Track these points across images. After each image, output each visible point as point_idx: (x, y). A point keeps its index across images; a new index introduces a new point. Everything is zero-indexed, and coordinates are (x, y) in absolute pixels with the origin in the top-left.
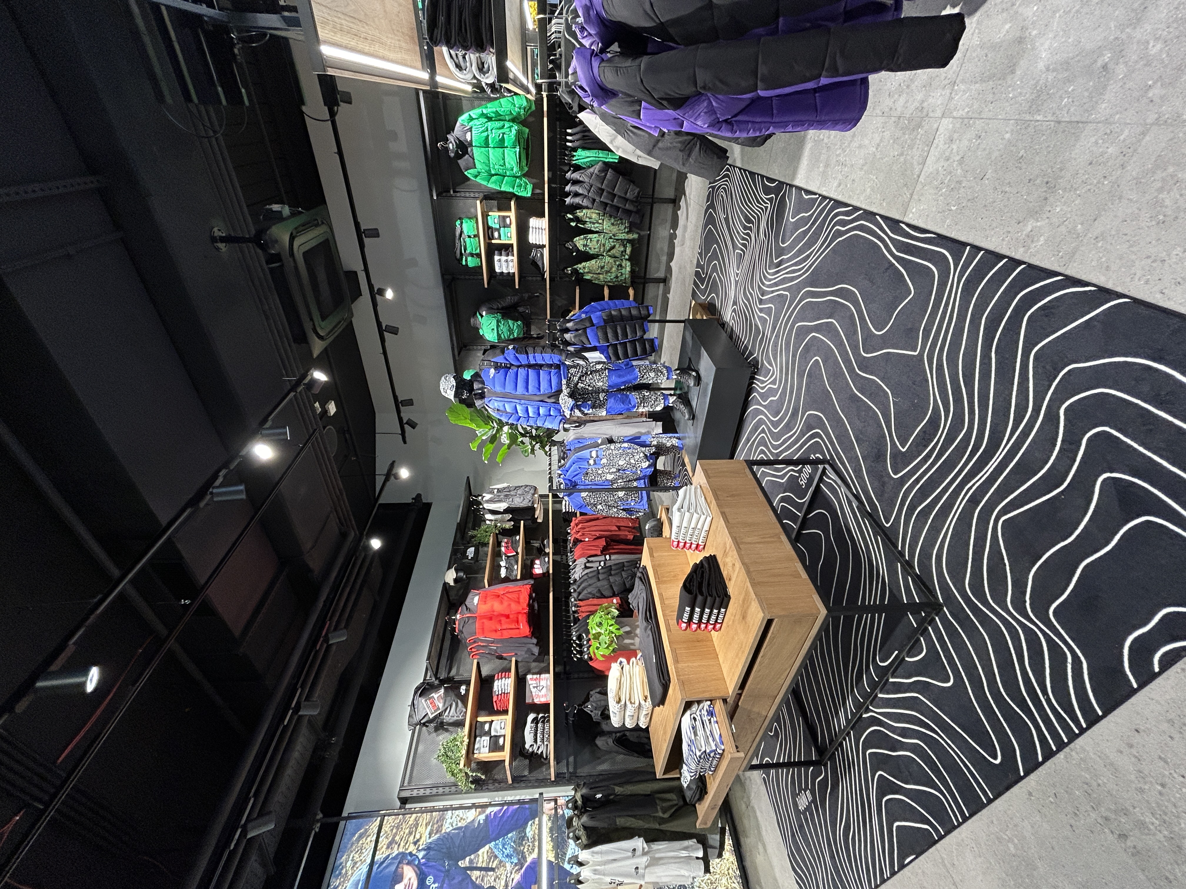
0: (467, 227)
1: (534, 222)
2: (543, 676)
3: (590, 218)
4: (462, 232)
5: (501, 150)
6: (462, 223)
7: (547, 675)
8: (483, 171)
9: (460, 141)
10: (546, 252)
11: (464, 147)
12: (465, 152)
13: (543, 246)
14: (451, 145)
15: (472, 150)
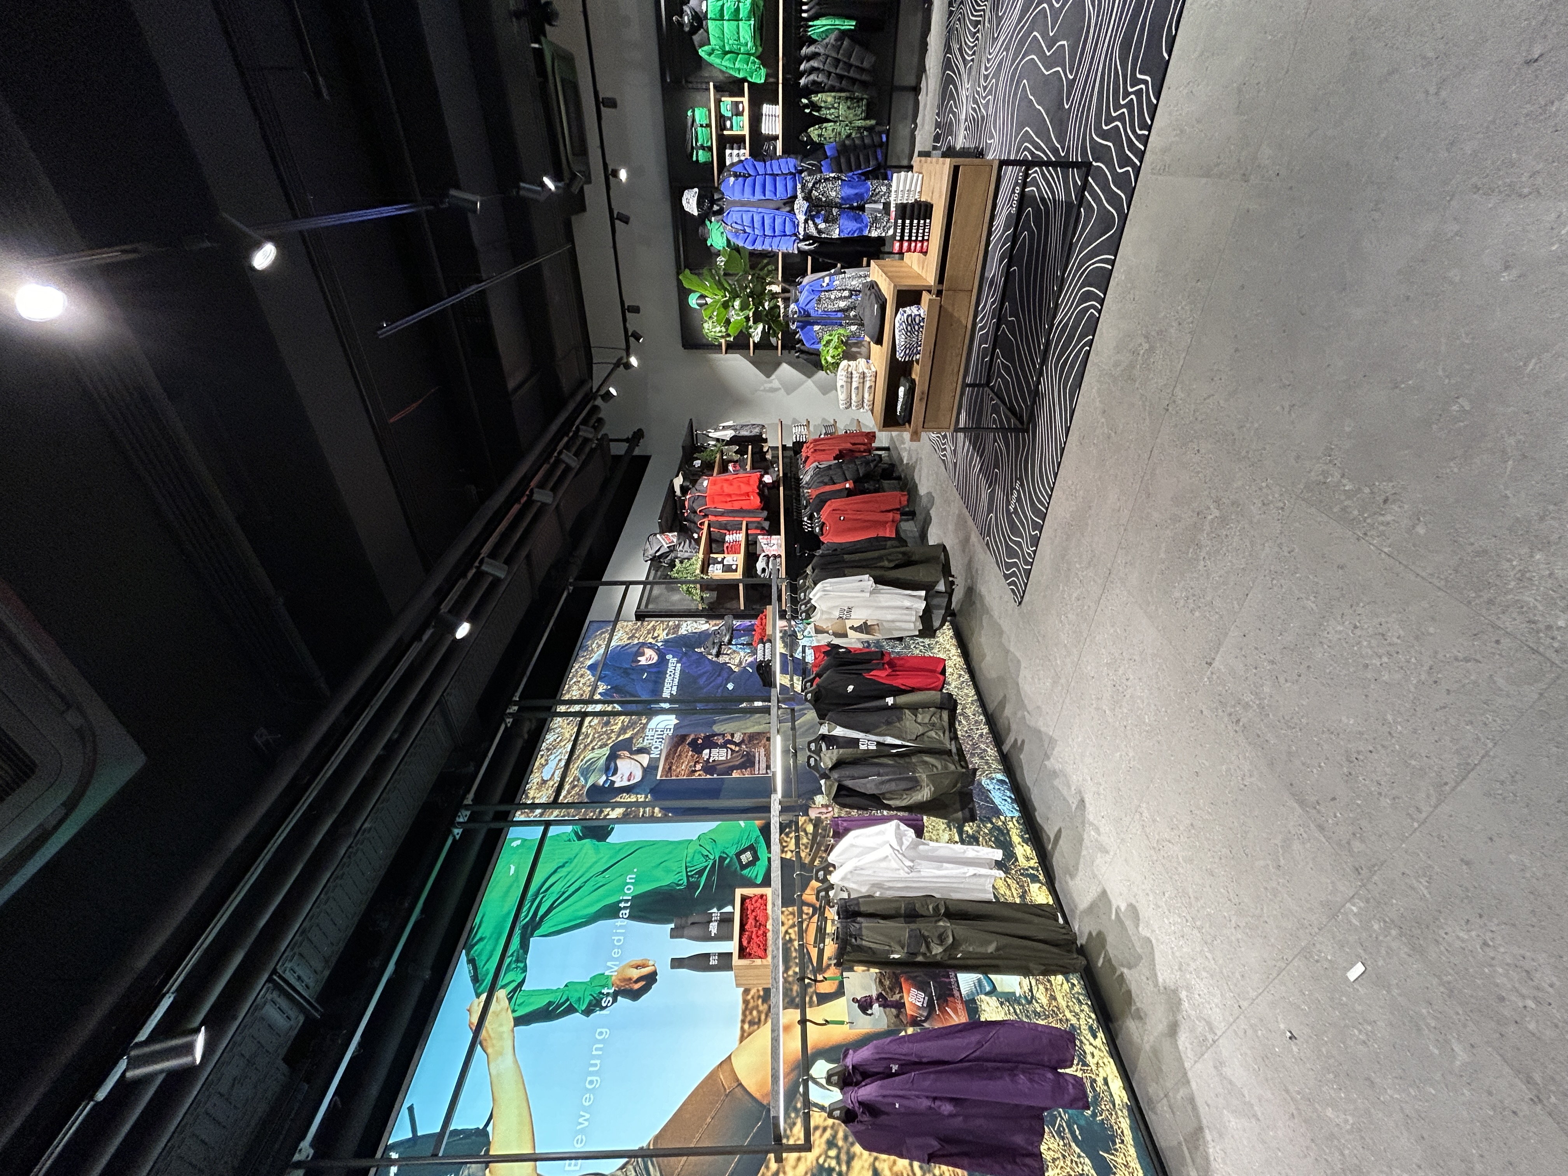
0: (700, 115)
1: (766, 108)
2: (774, 537)
3: (825, 102)
4: (694, 121)
5: (736, 23)
6: (693, 111)
7: (778, 537)
8: (717, 47)
9: (696, 12)
10: (779, 144)
11: (699, 19)
12: (700, 26)
13: (776, 138)
14: (686, 18)
15: (707, 24)
